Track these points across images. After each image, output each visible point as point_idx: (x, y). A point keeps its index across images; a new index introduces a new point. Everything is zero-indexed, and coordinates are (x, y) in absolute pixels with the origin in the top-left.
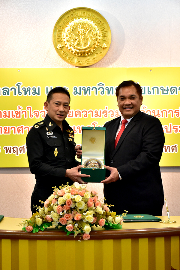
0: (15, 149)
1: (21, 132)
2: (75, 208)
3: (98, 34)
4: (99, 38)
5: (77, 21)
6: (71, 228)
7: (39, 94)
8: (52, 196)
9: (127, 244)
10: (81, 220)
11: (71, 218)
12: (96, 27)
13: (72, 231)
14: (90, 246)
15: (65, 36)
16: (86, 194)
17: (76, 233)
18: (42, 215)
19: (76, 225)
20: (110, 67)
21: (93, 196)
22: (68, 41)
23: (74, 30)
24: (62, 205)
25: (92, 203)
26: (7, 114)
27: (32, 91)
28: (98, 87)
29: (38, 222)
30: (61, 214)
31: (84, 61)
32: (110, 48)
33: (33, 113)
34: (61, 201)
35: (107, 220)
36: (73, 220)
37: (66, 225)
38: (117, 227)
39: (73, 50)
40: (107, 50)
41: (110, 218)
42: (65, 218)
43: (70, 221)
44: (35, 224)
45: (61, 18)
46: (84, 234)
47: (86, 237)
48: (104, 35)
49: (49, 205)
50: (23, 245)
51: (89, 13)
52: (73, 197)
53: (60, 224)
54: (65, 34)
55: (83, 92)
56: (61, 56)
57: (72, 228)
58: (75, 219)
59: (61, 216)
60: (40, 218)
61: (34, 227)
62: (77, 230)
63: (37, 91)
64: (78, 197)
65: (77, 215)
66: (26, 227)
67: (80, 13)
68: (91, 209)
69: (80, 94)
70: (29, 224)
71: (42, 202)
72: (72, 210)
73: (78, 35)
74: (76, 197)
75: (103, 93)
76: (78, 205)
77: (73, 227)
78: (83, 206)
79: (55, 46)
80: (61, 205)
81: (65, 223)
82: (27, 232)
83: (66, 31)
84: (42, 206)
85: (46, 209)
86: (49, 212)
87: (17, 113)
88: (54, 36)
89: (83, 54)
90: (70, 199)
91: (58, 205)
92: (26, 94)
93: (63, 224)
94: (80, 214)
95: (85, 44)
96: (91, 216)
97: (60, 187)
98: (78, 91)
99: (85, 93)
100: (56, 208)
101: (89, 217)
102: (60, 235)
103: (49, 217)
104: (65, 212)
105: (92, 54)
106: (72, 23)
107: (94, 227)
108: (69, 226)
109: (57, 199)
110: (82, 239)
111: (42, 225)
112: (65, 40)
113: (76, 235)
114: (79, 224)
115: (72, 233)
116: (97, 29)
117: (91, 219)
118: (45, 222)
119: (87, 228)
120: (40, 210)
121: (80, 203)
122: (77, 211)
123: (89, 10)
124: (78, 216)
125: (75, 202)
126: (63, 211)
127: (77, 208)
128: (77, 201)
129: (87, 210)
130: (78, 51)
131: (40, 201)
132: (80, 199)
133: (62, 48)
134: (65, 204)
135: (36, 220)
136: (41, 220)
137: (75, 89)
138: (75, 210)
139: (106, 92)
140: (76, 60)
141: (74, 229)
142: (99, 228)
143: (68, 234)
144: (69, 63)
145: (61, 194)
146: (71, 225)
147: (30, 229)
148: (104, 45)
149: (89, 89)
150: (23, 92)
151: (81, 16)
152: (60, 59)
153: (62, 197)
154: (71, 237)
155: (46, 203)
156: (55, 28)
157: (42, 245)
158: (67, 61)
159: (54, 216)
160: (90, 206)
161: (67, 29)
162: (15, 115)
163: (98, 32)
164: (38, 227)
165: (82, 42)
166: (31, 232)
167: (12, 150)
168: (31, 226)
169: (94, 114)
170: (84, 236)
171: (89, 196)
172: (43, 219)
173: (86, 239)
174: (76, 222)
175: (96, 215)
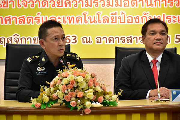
2: (78, 87)
8: (57, 77)
10: (83, 97)
11: (74, 95)
13: (75, 106)
16: (87, 75)
17: (79, 108)
18: (49, 94)
19: (79, 101)
21: (93, 78)
25: (92, 83)
29: (46, 99)
30: (66, 92)
34: (65, 81)
35: (104, 98)
36: (76, 97)
37: (70, 102)
38: (114, 103)
41: (107, 96)
42: (69, 96)
43: (74, 98)
44: (43, 102)
46: (85, 108)
47: (87, 111)
49: (54, 85)
52: (75, 78)
53: (64, 101)
57: (75, 104)
58: (78, 96)
59: (66, 94)
60: (47, 96)
61: (42, 104)
62: (80, 106)
64: (80, 78)
65: (79, 93)
66: (35, 104)
68: (91, 88)
70: (37, 101)
71: (48, 83)
72: (75, 88)
74: (78, 78)
76: (80, 84)
77: (76, 103)
78: (84, 85)
80: (65, 85)
81: (69, 100)
82: (36, 108)
84: (48, 86)
85: (52, 89)
86: (55, 91)
90: (73, 79)
91: (62, 84)
93: (67, 101)
94: (82, 92)
96: (92, 94)
100: (61, 87)
101: (90, 94)
102: (64, 110)
103: (55, 95)
104: (69, 90)
107: (94, 103)
108: (73, 102)
109: (61, 80)
110: (84, 114)
111: (49, 103)
114: (82, 100)
115: (76, 108)
117: (92, 97)
118: (51, 100)
119: (88, 104)
120: (47, 89)
121: (82, 83)
122: (79, 89)
124: (80, 94)
125: (78, 82)
126: (67, 90)
127: (79, 87)
128: (79, 81)
129: (88, 89)
131: (46, 82)
132: (81, 79)
134: (69, 84)
135: (44, 98)
136: (48, 98)
138: (78, 89)
141: (77, 105)
142: (98, 105)
143: (71, 110)
145: (65, 76)
146: (74, 101)
147: (38, 105)
153: (66, 78)
154: (75, 112)
155: (52, 83)
159: (59, 94)
160: (91, 85)
164: (46, 104)
166: (40, 108)
168: (39, 103)
170: (85, 111)
171: (89, 78)
172: (49, 97)
173: (87, 113)
174: (79, 98)
175: (96, 93)
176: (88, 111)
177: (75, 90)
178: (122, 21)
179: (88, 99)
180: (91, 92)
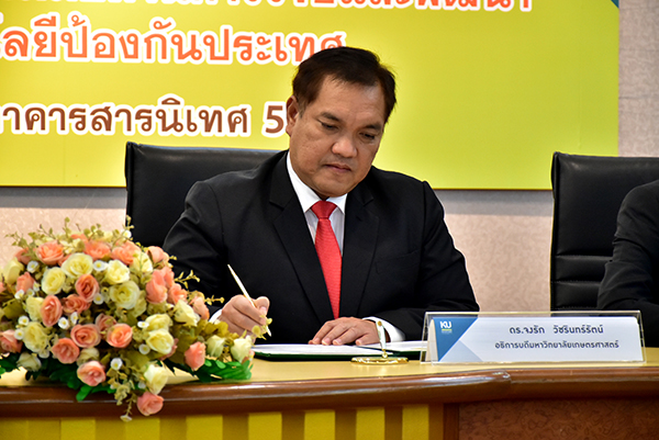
2: (105, 307)
6: (98, 374)
10: (133, 347)
11: (95, 338)
13: (100, 384)
16: (141, 256)
19: (117, 363)
24: (62, 295)
25: (162, 290)
30: (63, 324)
36: (103, 348)
41: (217, 343)
42: (73, 341)
43: (93, 352)
46: (140, 393)
47: (149, 405)
52: (98, 267)
57: (100, 374)
58: (112, 342)
62: (121, 382)
64: (116, 268)
65: (117, 331)
68: (159, 310)
72: (95, 311)
74: (109, 267)
76: (116, 293)
77: (106, 371)
78: (132, 299)
80: (56, 295)
81: (72, 355)
90: (89, 273)
91: (42, 294)
93: (64, 361)
94: (126, 326)
96: (166, 334)
100: (36, 305)
101: (159, 334)
102: (51, 398)
103: (11, 335)
104: (75, 317)
108: (90, 369)
110: (136, 414)
113: (120, 396)
114: (126, 360)
117: (166, 345)
119: (157, 373)
121: (125, 287)
122: (112, 315)
124: (119, 334)
127: (113, 304)
128: (114, 279)
129: (146, 314)
132: (122, 273)
134: (73, 291)
138: (108, 313)
141: (108, 378)
143: (81, 397)
145: (50, 258)
146: (95, 364)
153: (55, 270)
159: (31, 332)
160: (157, 298)
170: (142, 401)
173: (150, 411)
174: (116, 352)
176: (152, 403)
177: (94, 316)
178: (77, 49)
179: (154, 356)
180: (160, 327)
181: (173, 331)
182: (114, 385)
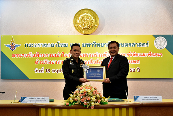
0: (57, 71)
1: (59, 63)
2: (87, 95)
3: (93, 20)
4: (94, 22)
5: (84, 14)
6: (85, 104)
7: (67, 46)
8: (77, 89)
9: (110, 111)
10: (90, 100)
11: (86, 98)
12: (92, 17)
14: (94, 112)
15: (79, 21)
16: (92, 89)
17: (88, 106)
19: (88, 102)
20: (99, 34)
21: (95, 90)
22: (80, 23)
23: (83, 18)
24: (82, 94)
25: (95, 93)
26: (53, 56)
27: (64, 45)
28: (93, 43)
29: (71, 101)
30: (82, 97)
31: (87, 32)
32: (98, 26)
33: (64, 55)
34: (81, 92)
35: (101, 100)
36: (87, 100)
37: (83, 102)
38: (106, 103)
39: (82, 27)
40: (97, 27)
41: (103, 99)
42: (83, 99)
43: (86, 101)
45: (77, 13)
46: (91, 106)
48: (96, 21)
49: (76, 94)
50: (65, 111)
51: (89, 11)
53: (81, 102)
54: (79, 20)
55: (86, 45)
56: (77, 30)
58: (88, 100)
59: (81, 98)
60: (72, 99)
61: (69, 103)
63: (66, 45)
66: (66, 103)
67: (85, 11)
68: (94, 95)
69: (85, 46)
71: (73, 92)
72: (86, 95)
73: (84, 21)
74: (88, 90)
75: (95, 46)
78: (91, 94)
79: (74, 25)
82: (66, 105)
83: (79, 19)
84: (73, 94)
85: (75, 95)
86: (76, 97)
87: (58, 55)
88: (74, 21)
89: (86, 29)
90: (85, 91)
91: (80, 93)
92: (61, 46)
95: (87, 25)
96: (95, 98)
97: (80, 86)
98: (84, 45)
99: (88, 46)
100: (79, 95)
101: (94, 99)
102: (81, 107)
103: (76, 99)
104: (83, 96)
105: (91, 29)
106: (82, 16)
107: (96, 103)
108: (85, 103)
109: (79, 91)
110: (91, 109)
111: (73, 103)
112: (79, 23)
113: (88, 107)
115: (86, 106)
116: (93, 18)
117: (95, 100)
118: (74, 101)
119: (93, 104)
120: (72, 96)
123: (89, 10)
124: (89, 98)
125: (87, 92)
126: (82, 96)
128: (88, 92)
129: (93, 96)
130: (84, 28)
133: (77, 26)
134: (83, 93)
137: (83, 44)
139: (96, 45)
140: (83, 32)
142: (98, 104)
143: (84, 106)
144: (80, 33)
145: (81, 89)
146: (86, 102)
148: (96, 25)
149: (89, 44)
150: (60, 46)
151: (86, 12)
152: (77, 31)
153: (81, 90)
154: (86, 107)
155: (75, 93)
156: (75, 17)
157: (73, 111)
158: (79, 32)
159: (78, 98)
160: (94, 94)
161: (79, 18)
162: (57, 56)
163: (93, 19)
164: (71, 103)
165: (86, 24)
166: (68, 105)
167: (55, 71)
169: (91, 55)
170: (91, 107)
171: (93, 90)
172: (73, 100)
173: (92, 108)
174: (88, 101)
175: (97, 98)
177: (86, 96)
179: (93, 101)
180: (94, 98)
181: (96, 98)
182: (88, 105)
